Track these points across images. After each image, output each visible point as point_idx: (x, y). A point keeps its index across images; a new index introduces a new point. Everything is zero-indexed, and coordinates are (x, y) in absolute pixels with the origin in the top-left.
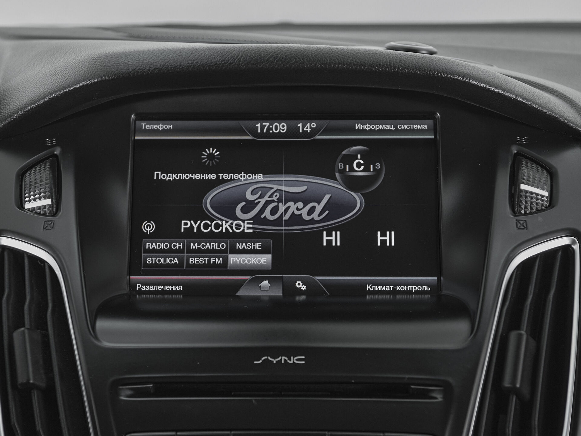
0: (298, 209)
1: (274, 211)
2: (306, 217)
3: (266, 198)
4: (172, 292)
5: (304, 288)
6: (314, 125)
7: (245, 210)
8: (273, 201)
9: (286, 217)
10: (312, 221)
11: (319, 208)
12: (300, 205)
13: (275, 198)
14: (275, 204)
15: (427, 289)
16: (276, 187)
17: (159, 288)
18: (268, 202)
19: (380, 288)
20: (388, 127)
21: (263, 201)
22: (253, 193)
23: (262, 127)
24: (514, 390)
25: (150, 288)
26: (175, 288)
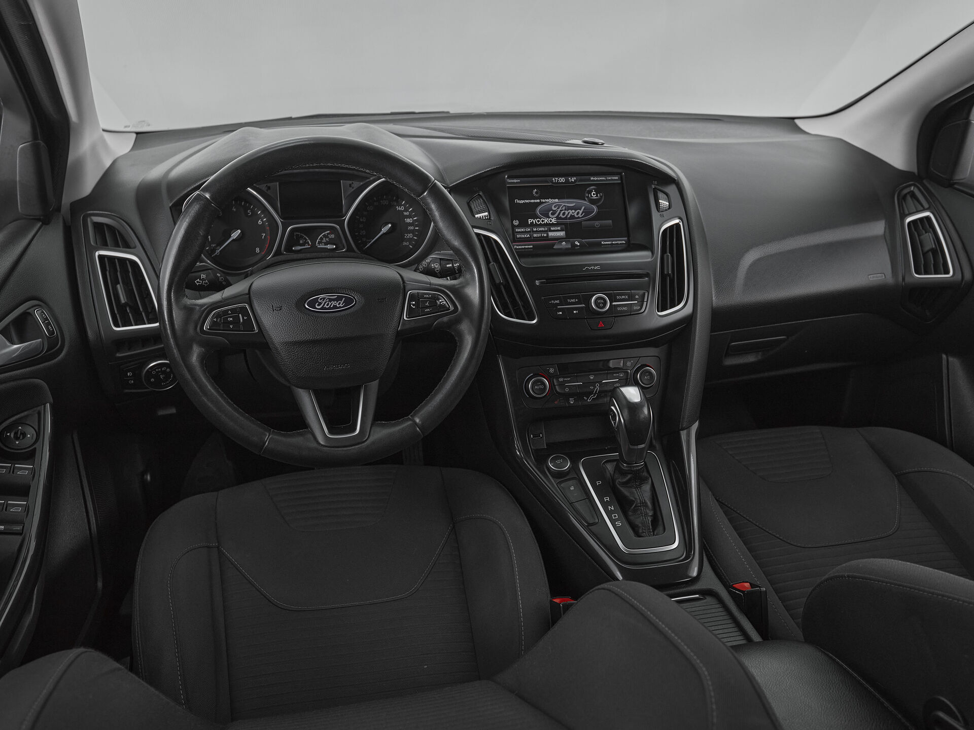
0: (573, 213)
1: (564, 214)
2: (576, 216)
3: (560, 209)
4: (528, 248)
5: (579, 244)
6: (575, 178)
7: (553, 214)
8: (563, 210)
9: (569, 216)
10: (579, 218)
11: (581, 212)
12: (573, 211)
13: (563, 209)
14: (563, 211)
15: (624, 242)
16: (563, 204)
17: (523, 247)
18: (561, 211)
19: (607, 243)
20: (603, 178)
21: (559, 210)
22: (555, 207)
23: (555, 180)
24: (668, 274)
25: (520, 247)
26: (529, 247)
